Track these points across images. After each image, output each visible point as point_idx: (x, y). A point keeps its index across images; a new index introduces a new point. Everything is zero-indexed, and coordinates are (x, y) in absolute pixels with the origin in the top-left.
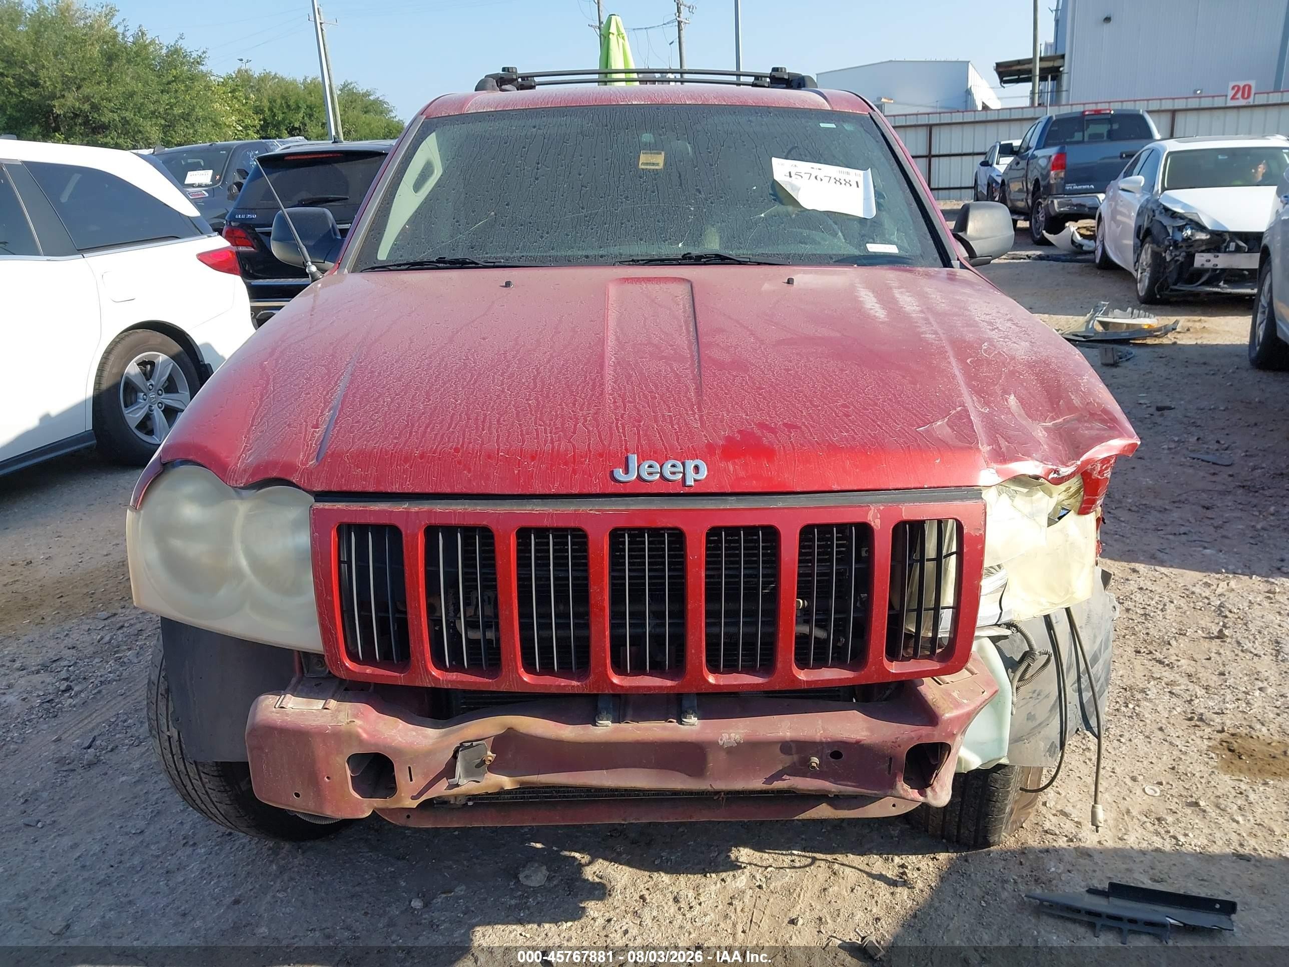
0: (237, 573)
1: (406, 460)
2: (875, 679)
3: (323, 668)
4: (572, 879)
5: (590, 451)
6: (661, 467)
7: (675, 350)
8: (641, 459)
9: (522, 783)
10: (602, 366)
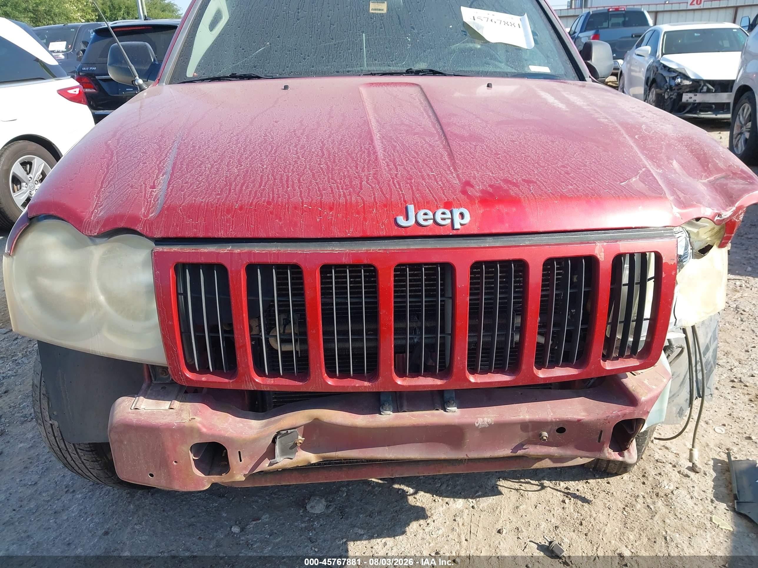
0: (96, 304)
1: (228, 211)
2: (594, 375)
3: (167, 376)
4: (342, 507)
5: (376, 203)
6: (434, 215)
7: (423, 128)
8: (418, 208)
9: (323, 458)
10: (372, 140)
